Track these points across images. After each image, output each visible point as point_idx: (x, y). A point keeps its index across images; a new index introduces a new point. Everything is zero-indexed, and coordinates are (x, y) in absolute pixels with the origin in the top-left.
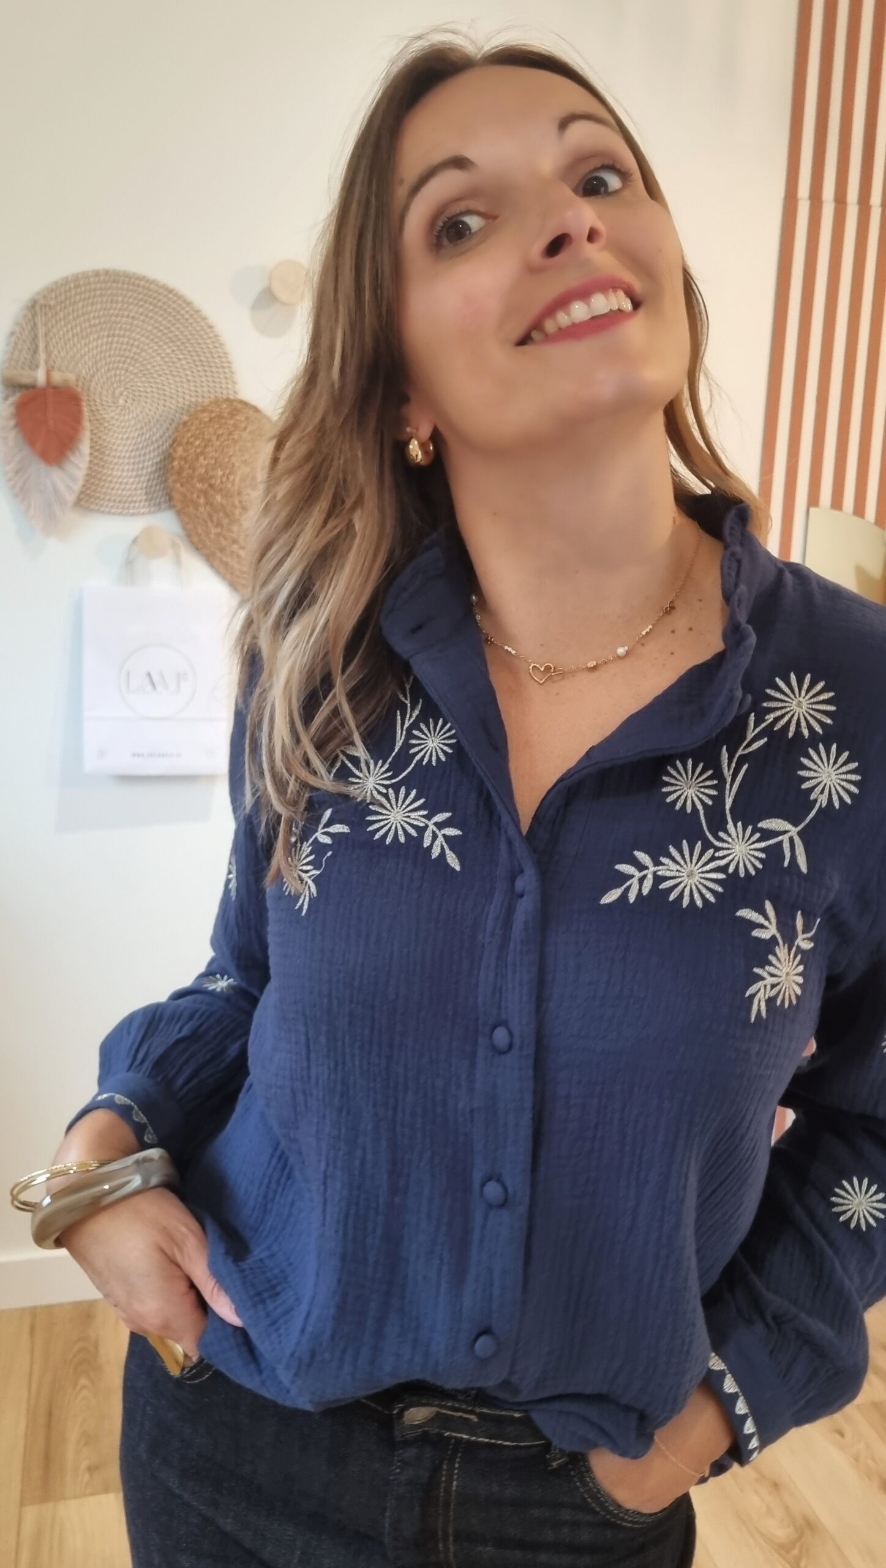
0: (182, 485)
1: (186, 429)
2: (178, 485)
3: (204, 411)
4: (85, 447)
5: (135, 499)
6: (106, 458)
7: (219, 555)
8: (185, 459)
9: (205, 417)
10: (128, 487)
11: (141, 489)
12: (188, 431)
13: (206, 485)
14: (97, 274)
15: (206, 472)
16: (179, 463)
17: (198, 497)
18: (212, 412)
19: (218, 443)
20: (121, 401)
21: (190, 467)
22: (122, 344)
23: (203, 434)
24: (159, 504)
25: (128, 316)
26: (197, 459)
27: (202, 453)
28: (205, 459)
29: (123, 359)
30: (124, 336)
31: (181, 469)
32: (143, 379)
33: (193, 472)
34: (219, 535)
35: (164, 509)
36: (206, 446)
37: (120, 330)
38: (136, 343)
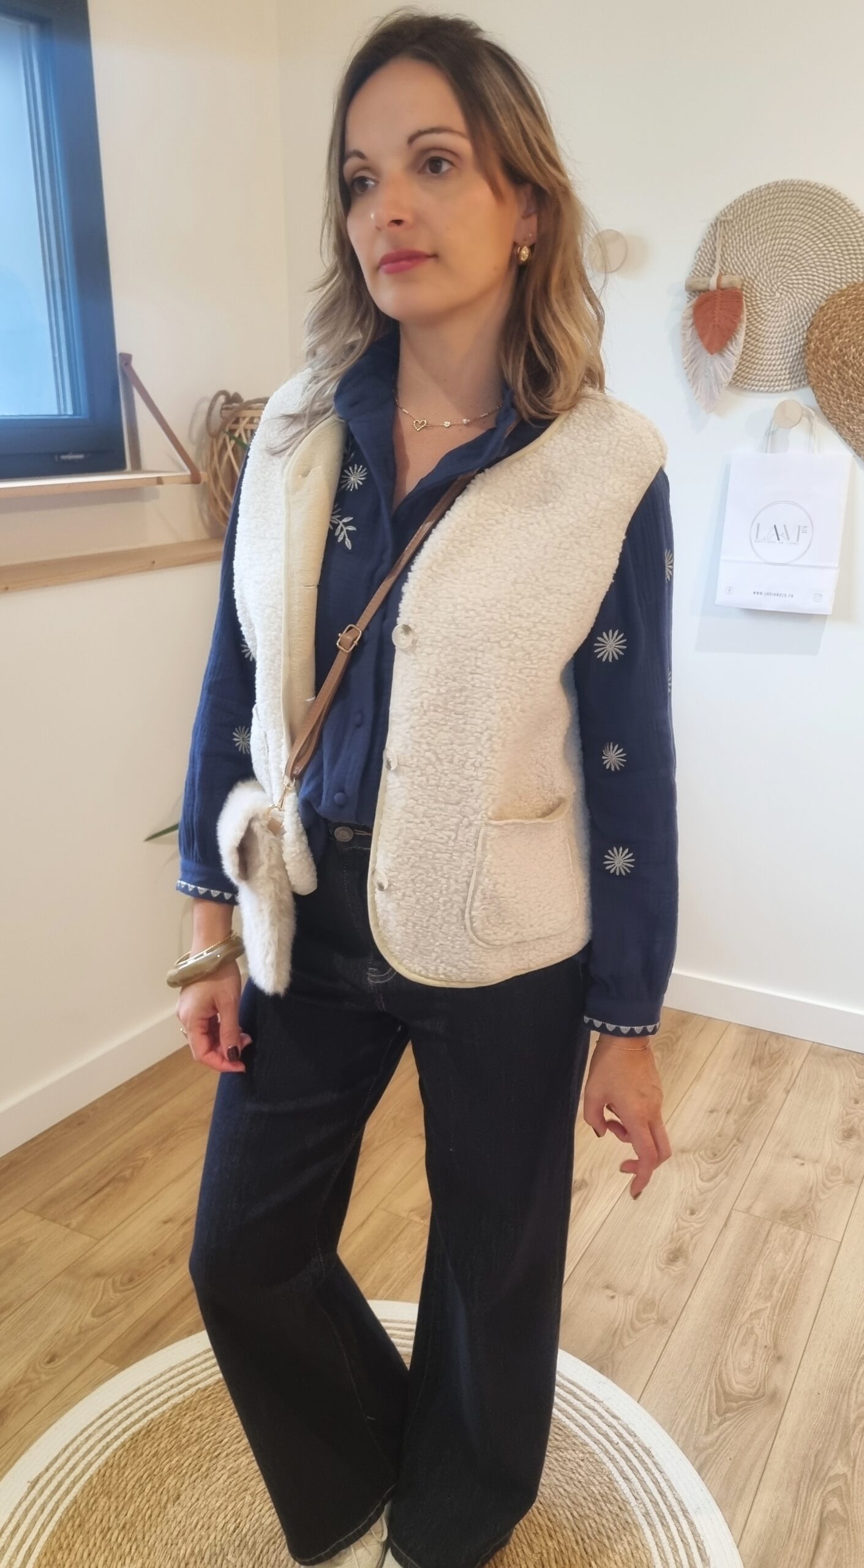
0: (818, 363)
1: (822, 314)
2: (814, 363)
3: (840, 296)
4: (741, 337)
5: (779, 377)
6: (760, 344)
7: (847, 423)
8: (821, 340)
9: (841, 301)
10: (775, 368)
11: (786, 369)
12: (825, 315)
13: (839, 362)
14: (768, 187)
15: (841, 350)
16: (814, 345)
17: (832, 373)
18: (848, 296)
19: (854, 322)
20: (778, 295)
21: (825, 347)
22: (782, 244)
23: (839, 316)
24: (800, 381)
25: (789, 220)
26: (833, 339)
27: (838, 334)
28: (839, 339)
29: (782, 258)
30: (784, 238)
31: (817, 349)
32: (797, 273)
33: (828, 351)
34: (848, 405)
35: (804, 385)
36: (841, 327)
37: (782, 232)
38: (794, 242)
